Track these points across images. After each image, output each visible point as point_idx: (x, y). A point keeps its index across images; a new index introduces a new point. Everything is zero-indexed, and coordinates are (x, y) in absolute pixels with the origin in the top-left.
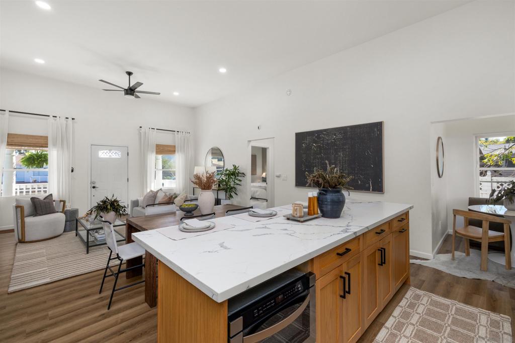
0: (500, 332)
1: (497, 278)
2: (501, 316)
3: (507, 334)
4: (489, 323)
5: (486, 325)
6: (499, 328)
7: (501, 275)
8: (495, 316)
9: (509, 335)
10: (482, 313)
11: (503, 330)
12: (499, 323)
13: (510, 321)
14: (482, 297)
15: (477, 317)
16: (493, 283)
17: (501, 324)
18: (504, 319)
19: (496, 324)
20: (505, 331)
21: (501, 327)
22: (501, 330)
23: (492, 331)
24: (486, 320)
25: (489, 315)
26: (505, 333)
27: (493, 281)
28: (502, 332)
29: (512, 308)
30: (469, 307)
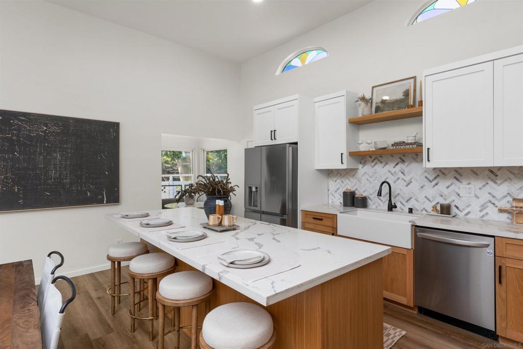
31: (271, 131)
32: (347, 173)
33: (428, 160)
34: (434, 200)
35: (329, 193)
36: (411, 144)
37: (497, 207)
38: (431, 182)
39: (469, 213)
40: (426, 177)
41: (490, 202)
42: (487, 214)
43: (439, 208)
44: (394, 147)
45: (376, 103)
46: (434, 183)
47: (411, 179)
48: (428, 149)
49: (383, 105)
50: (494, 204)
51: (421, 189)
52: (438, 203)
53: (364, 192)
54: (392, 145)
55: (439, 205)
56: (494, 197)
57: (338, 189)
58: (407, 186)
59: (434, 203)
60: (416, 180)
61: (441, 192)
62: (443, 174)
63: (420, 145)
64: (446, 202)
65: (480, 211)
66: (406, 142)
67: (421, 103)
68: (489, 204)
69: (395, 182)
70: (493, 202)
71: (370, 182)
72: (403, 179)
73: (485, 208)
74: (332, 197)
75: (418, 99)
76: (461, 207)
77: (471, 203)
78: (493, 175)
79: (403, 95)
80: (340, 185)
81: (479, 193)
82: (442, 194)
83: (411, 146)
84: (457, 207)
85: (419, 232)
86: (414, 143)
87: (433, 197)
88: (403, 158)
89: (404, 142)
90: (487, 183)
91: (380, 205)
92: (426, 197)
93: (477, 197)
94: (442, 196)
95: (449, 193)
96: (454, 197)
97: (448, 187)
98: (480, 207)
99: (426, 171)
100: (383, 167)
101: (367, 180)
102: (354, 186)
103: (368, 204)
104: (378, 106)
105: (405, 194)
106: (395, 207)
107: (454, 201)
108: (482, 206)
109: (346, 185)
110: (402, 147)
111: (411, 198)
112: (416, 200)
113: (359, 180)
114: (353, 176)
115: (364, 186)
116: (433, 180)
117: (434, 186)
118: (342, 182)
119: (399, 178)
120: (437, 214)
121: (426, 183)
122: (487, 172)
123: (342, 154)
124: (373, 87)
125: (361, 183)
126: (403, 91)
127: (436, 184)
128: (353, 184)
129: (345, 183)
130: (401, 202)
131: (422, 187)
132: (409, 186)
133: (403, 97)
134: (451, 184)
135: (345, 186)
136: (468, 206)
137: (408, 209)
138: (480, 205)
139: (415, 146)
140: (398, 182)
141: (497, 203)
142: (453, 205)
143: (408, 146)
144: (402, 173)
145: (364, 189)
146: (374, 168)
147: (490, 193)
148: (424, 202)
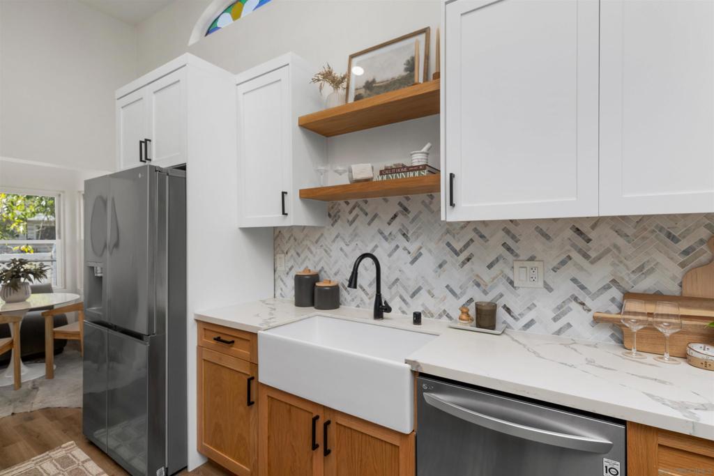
0: (78, 465)
1: (15, 408)
2: (64, 448)
3: (86, 461)
4: (59, 466)
5: (58, 471)
6: (73, 462)
7: (15, 400)
8: (58, 453)
9: (89, 460)
10: (41, 461)
11: (78, 460)
12: (68, 457)
13: (75, 445)
14: (18, 444)
15: (40, 472)
16: (14, 416)
17: (70, 456)
18: (69, 448)
19: (65, 462)
20: (83, 460)
21: (74, 459)
22: (77, 462)
23: (71, 471)
24: (52, 465)
25: (51, 457)
26: (83, 462)
27: (13, 414)
28: (81, 464)
29: (63, 430)
30: (16, 468)
31: (141, 142)
32: (306, 236)
33: (452, 204)
34: (463, 293)
35: (277, 276)
36: (418, 168)
37: (589, 310)
38: (457, 254)
39: (531, 323)
40: (449, 245)
41: (576, 299)
42: (569, 325)
43: (472, 312)
44: (385, 177)
45: (357, 89)
46: (463, 257)
47: (421, 248)
48: (452, 176)
49: (368, 92)
50: (583, 304)
51: (439, 270)
52: (471, 300)
53: (336, 274)
54: (381, 172)
55: (473, 305)
56: (582, 288)
57: (290, 269)
58: (413, 262)
59: (464, 300)
60: (430, 251)
61: (477, 276)
62: (482, 236)
63: (435, 172)
64: (487, 299)
65: (555, 319)
66: (408, 165)
67: (437, 76)
68: (574, 305)
69: (390, 255)
70: (581, 299)
71: (346, 255)
72: (405, 249)
73: (564, 314)
74: (281, 283)
75: (433, 70)
76: (516, 311)
77: (535, 302)
78: (580, 239)
79: (406, 70)
80: (295, 261)
81: (552, 278)
82: (478, 280)
83: (417, 174)
84: (508, 310)
85: (428, 391)
86: (424, 167)
87: (461, 287)
88: (405, 203)
89: (404, 166)
90: (569, 258)
91: (364, 303)
92: (447, 287)
93: (548, 288)
94: (478, 285)
95: (494, 279)
96: (502, 287)
97: (490, 266)
98: (554, 310)
99: (448, 232)
100: (369, 224)
101: (341, 249)
102: (317, 264)
103: (342, 299)
104: (360, 94)
105: (408, 279)
106: (388, 309)
107: (501, 295)
108: (559, 308)
109: (304, 260)
110: (399, 176)
111: (419, 289)
112: (429, 292)
113: (326, 251)
114: (317, 242)
115: (336, 262)
116: (461, 251)
117: (464, 263)
118: (298, 254)
119: (397, 247)
120: (469, 328)
121: (449, 257)
122: (569, 233)
123: (284, 193)
124: (352, 57)
125: (330, 257)
126: (404, 61)
127: (468, 260)
128: (317, 259)
129: (303, 256)
130: (401, 297)
131: (440, 266)
132: (416, 263)
133: (404, 74)
134: (497, 260)
135: (302, 263)
136: (529, 309)
137: (412, 316)
138: (554, 306)
139: (425, 173)
140: (396, 254)
141: (588, 302)
142: (500, 303)
143: (412, 174)
144: (404, 235)
145: (334, 270)
146: (354, 225)
147: (574, 280)
148: (445, 298)
